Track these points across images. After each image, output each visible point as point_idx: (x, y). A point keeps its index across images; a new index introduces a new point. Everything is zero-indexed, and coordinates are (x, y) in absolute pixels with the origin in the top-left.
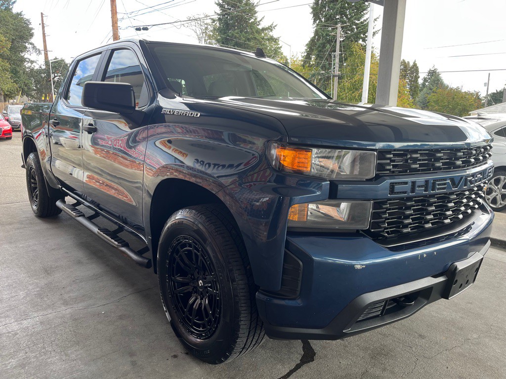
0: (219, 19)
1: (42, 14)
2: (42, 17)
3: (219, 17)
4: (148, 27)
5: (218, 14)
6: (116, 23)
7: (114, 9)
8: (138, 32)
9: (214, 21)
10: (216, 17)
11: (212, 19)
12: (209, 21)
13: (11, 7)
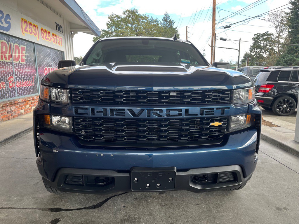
0: (292, 12)
1: (187, 26)
2: (187, 28)
3: (291, 11)
4: (231, 25)
5: (291, 9)
6: (214, 26)
7: (214, 18)
8: (225, 29)
9: (287, 14)
10: (289, 11)
11: (286, 13)
12: (284, 15)
13: (173, 25)
